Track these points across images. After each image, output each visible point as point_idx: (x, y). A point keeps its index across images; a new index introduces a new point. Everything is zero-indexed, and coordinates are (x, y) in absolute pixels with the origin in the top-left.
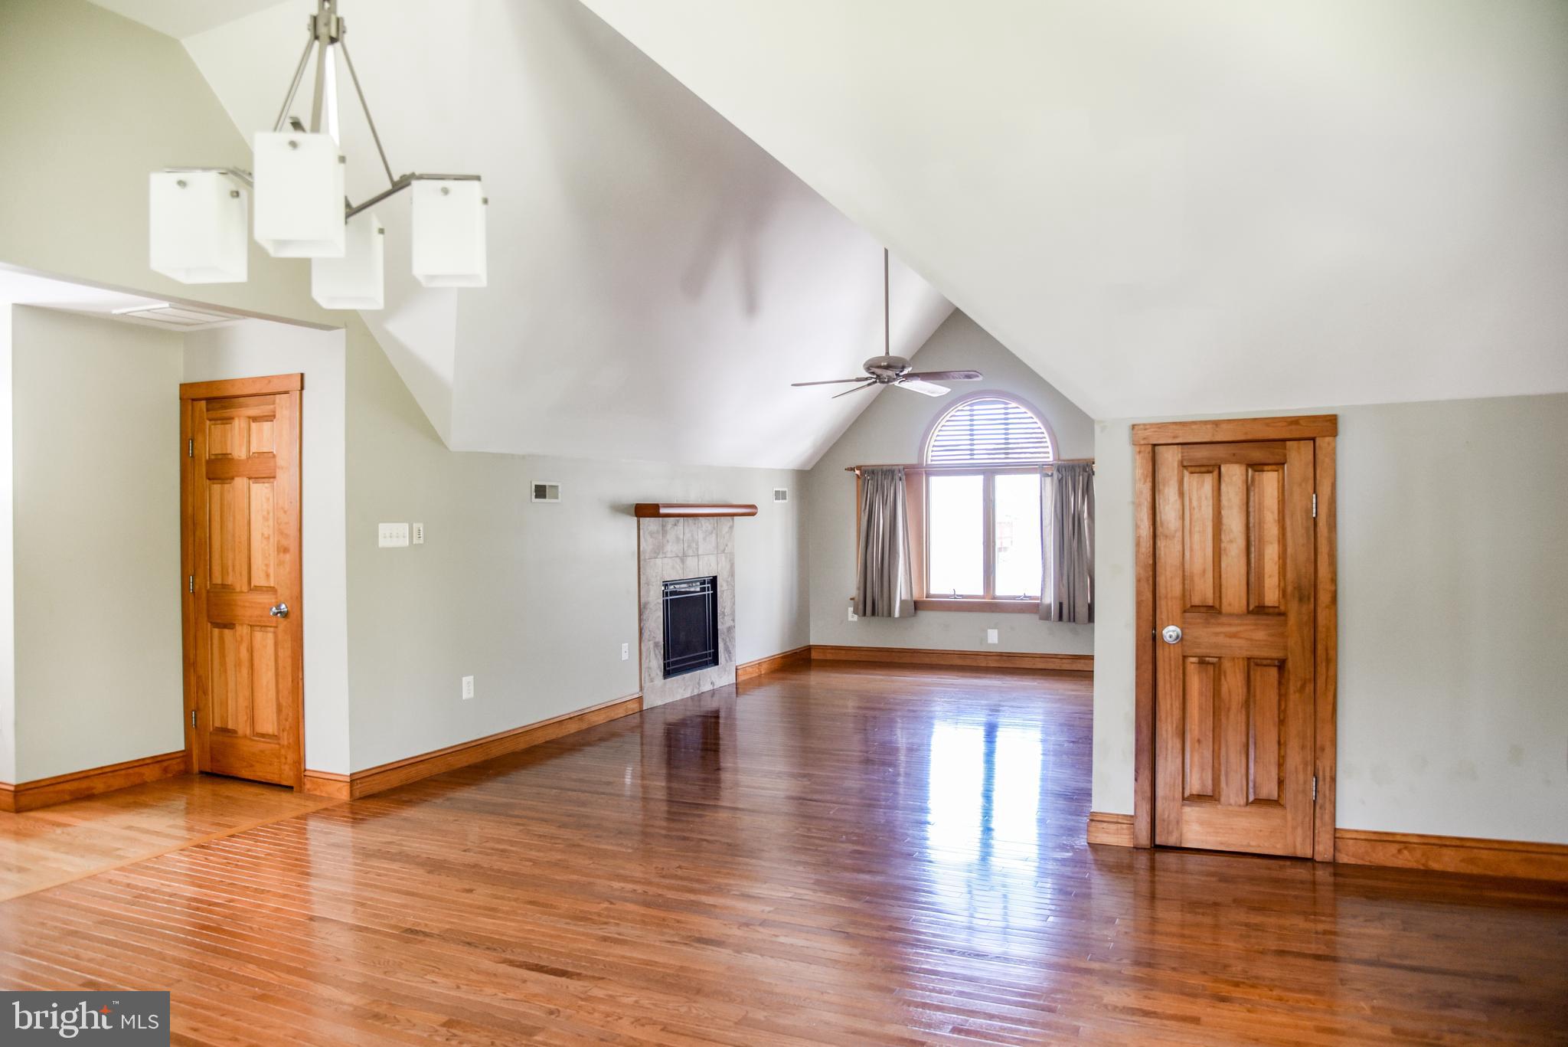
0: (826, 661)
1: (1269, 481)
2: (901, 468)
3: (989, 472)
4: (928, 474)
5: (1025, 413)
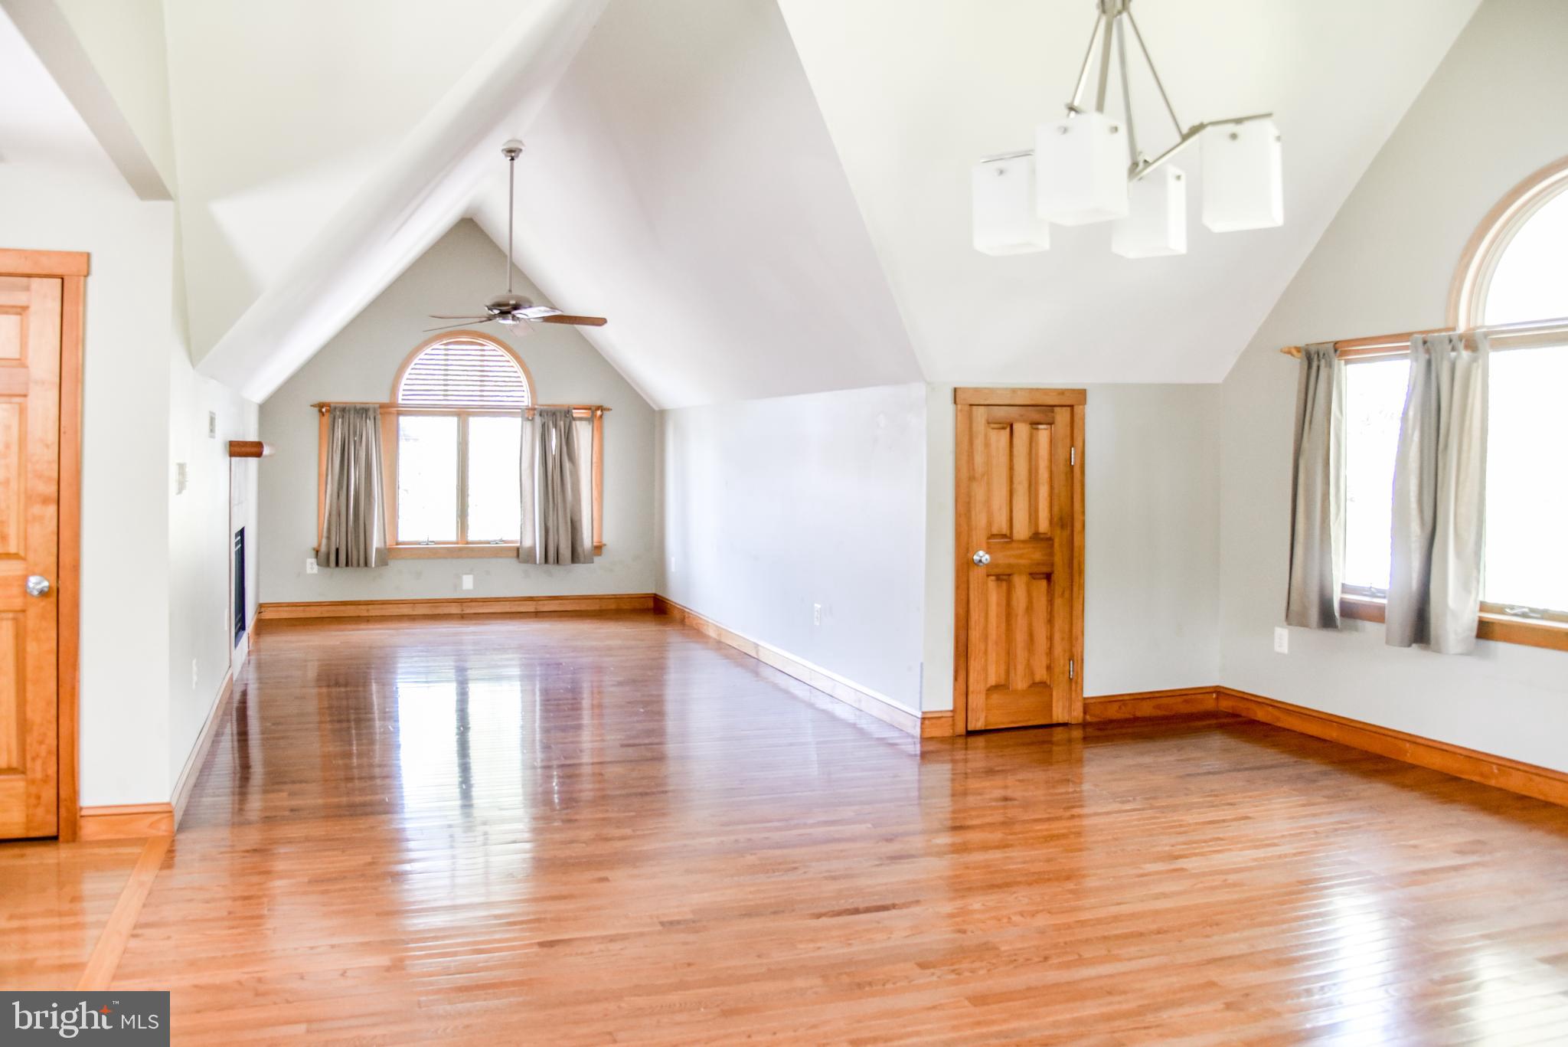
1: (1043, 434)
2: (376, 406)
3: (463, 414)
4: (399, 414)
5: (502, 356)
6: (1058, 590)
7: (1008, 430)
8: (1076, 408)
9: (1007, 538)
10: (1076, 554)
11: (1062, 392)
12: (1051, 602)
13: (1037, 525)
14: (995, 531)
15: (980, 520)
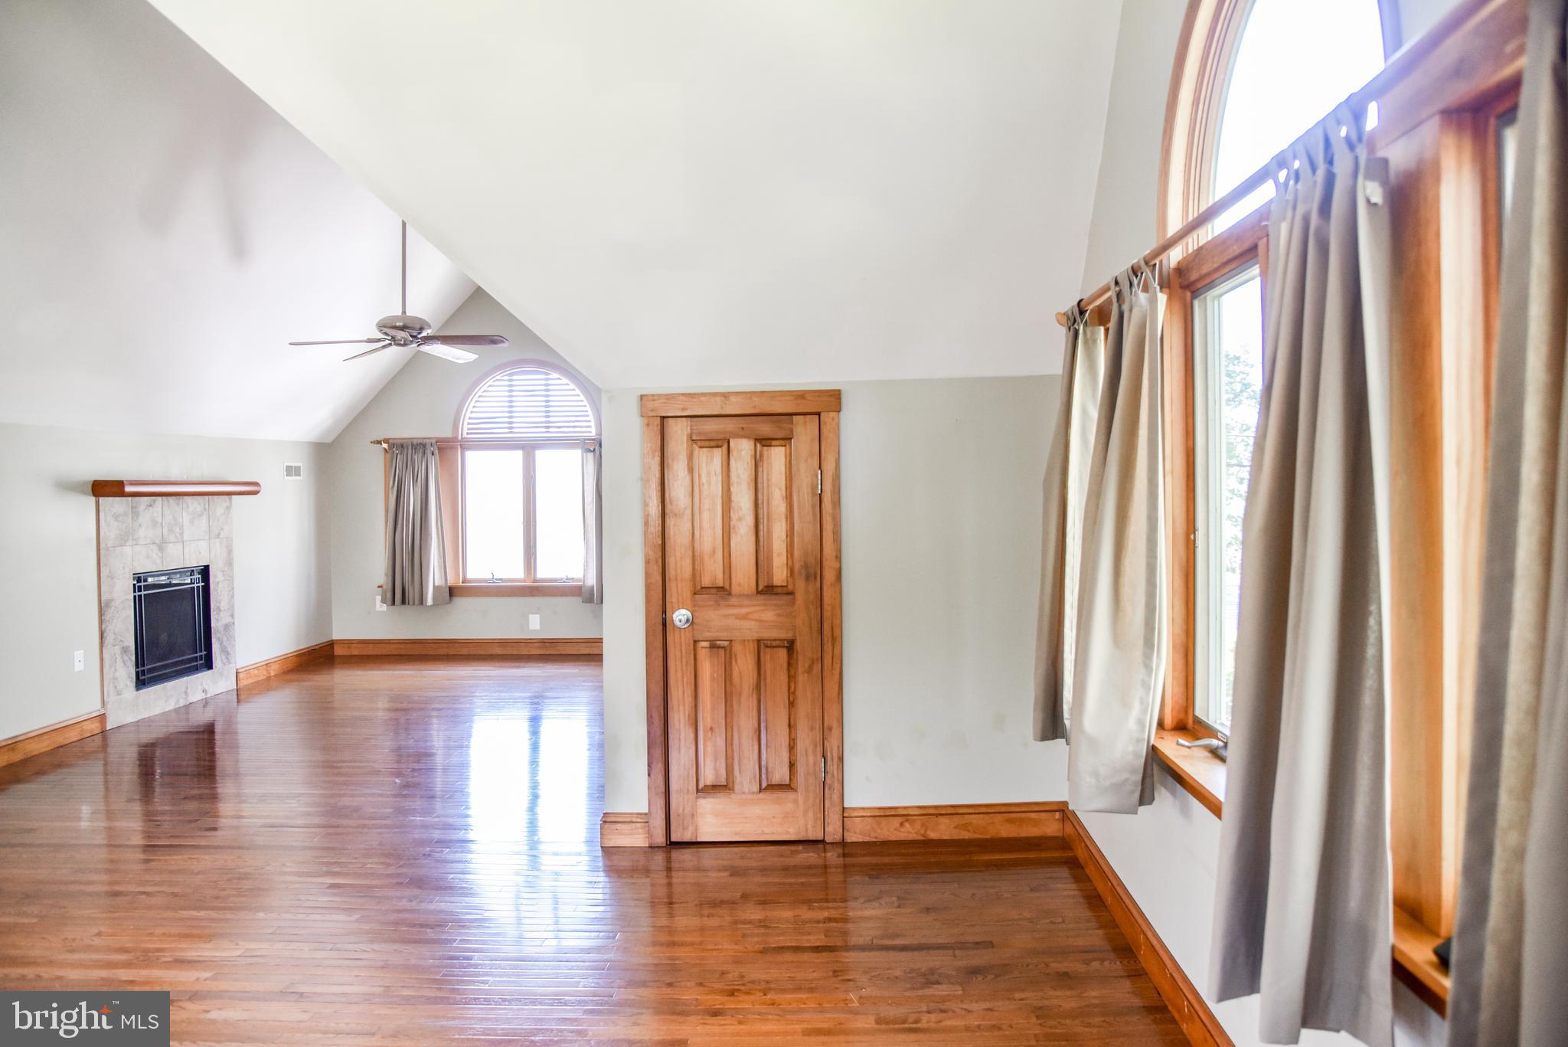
0: (351, 657)
1: (777, 456)
2: (434, 441)
3: (529, 448)
4: (464, 448)
5: (568, 384)
6: (802, 664)
7: (725, 447)
8: (822, 415)
9: (722, 592)
10: (827, 614)
11: (801, 395)
12: (791, 678)
13: (770, 574)
14: (706, 581)
15: (680, 565)
